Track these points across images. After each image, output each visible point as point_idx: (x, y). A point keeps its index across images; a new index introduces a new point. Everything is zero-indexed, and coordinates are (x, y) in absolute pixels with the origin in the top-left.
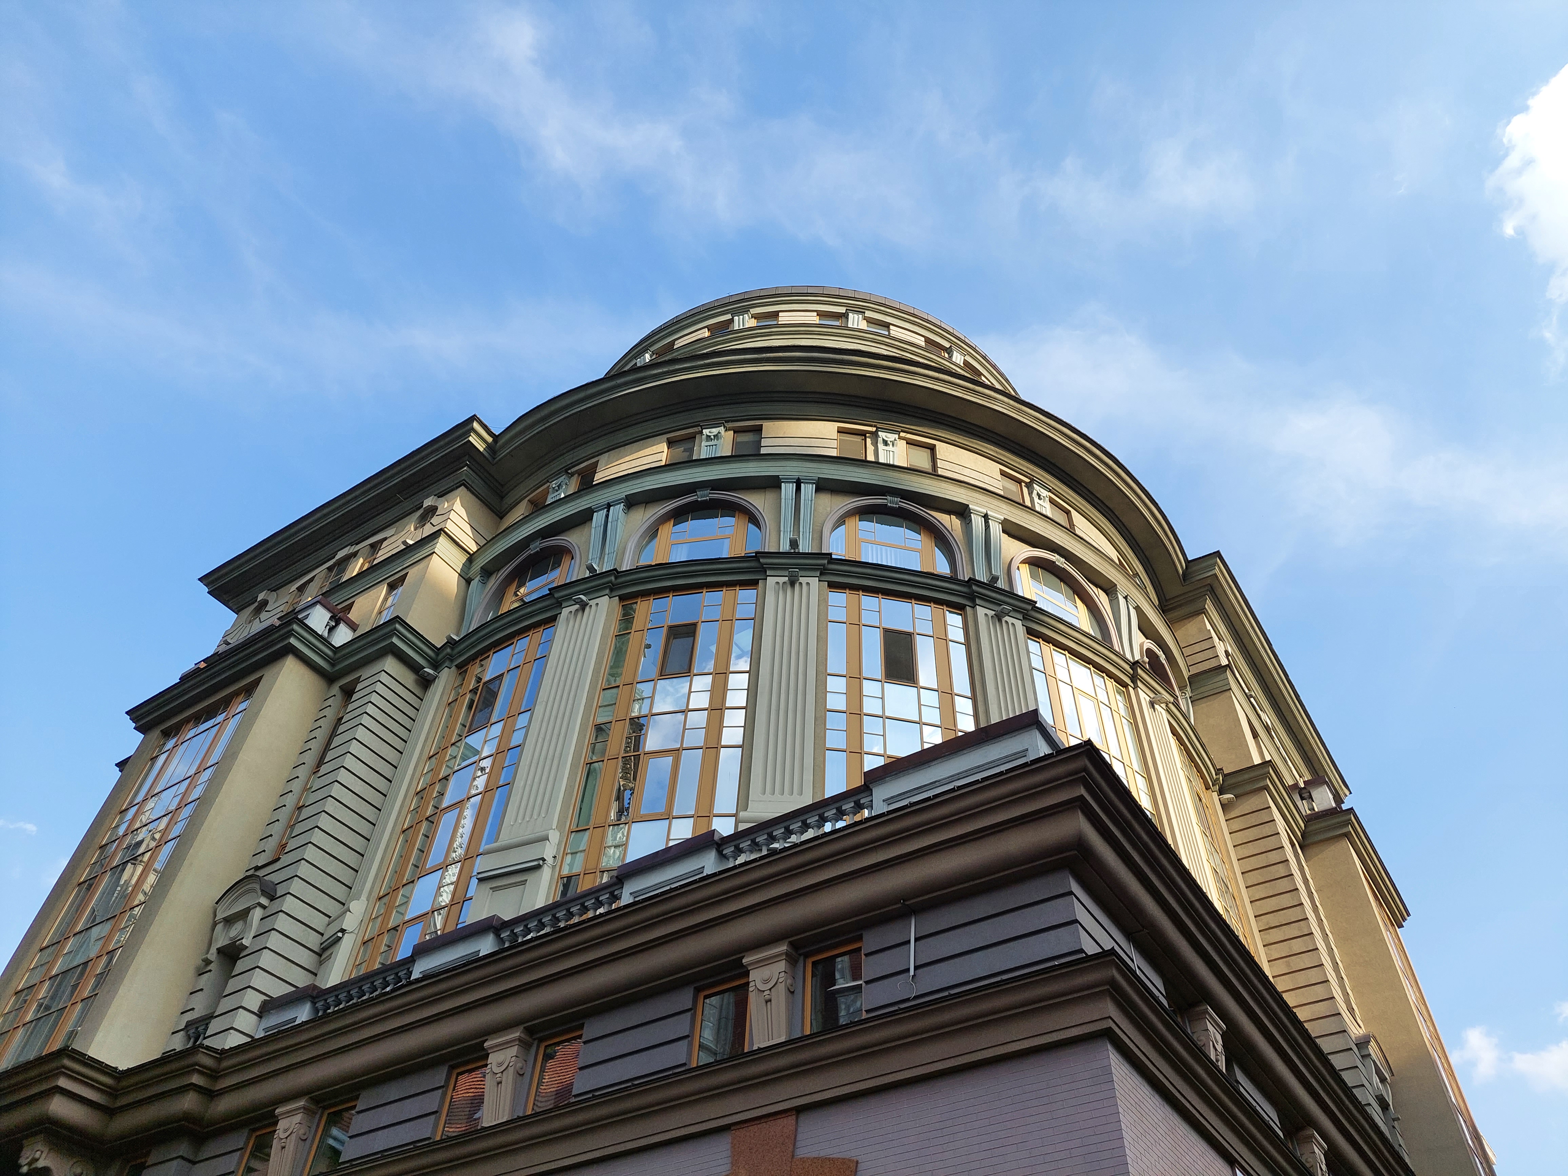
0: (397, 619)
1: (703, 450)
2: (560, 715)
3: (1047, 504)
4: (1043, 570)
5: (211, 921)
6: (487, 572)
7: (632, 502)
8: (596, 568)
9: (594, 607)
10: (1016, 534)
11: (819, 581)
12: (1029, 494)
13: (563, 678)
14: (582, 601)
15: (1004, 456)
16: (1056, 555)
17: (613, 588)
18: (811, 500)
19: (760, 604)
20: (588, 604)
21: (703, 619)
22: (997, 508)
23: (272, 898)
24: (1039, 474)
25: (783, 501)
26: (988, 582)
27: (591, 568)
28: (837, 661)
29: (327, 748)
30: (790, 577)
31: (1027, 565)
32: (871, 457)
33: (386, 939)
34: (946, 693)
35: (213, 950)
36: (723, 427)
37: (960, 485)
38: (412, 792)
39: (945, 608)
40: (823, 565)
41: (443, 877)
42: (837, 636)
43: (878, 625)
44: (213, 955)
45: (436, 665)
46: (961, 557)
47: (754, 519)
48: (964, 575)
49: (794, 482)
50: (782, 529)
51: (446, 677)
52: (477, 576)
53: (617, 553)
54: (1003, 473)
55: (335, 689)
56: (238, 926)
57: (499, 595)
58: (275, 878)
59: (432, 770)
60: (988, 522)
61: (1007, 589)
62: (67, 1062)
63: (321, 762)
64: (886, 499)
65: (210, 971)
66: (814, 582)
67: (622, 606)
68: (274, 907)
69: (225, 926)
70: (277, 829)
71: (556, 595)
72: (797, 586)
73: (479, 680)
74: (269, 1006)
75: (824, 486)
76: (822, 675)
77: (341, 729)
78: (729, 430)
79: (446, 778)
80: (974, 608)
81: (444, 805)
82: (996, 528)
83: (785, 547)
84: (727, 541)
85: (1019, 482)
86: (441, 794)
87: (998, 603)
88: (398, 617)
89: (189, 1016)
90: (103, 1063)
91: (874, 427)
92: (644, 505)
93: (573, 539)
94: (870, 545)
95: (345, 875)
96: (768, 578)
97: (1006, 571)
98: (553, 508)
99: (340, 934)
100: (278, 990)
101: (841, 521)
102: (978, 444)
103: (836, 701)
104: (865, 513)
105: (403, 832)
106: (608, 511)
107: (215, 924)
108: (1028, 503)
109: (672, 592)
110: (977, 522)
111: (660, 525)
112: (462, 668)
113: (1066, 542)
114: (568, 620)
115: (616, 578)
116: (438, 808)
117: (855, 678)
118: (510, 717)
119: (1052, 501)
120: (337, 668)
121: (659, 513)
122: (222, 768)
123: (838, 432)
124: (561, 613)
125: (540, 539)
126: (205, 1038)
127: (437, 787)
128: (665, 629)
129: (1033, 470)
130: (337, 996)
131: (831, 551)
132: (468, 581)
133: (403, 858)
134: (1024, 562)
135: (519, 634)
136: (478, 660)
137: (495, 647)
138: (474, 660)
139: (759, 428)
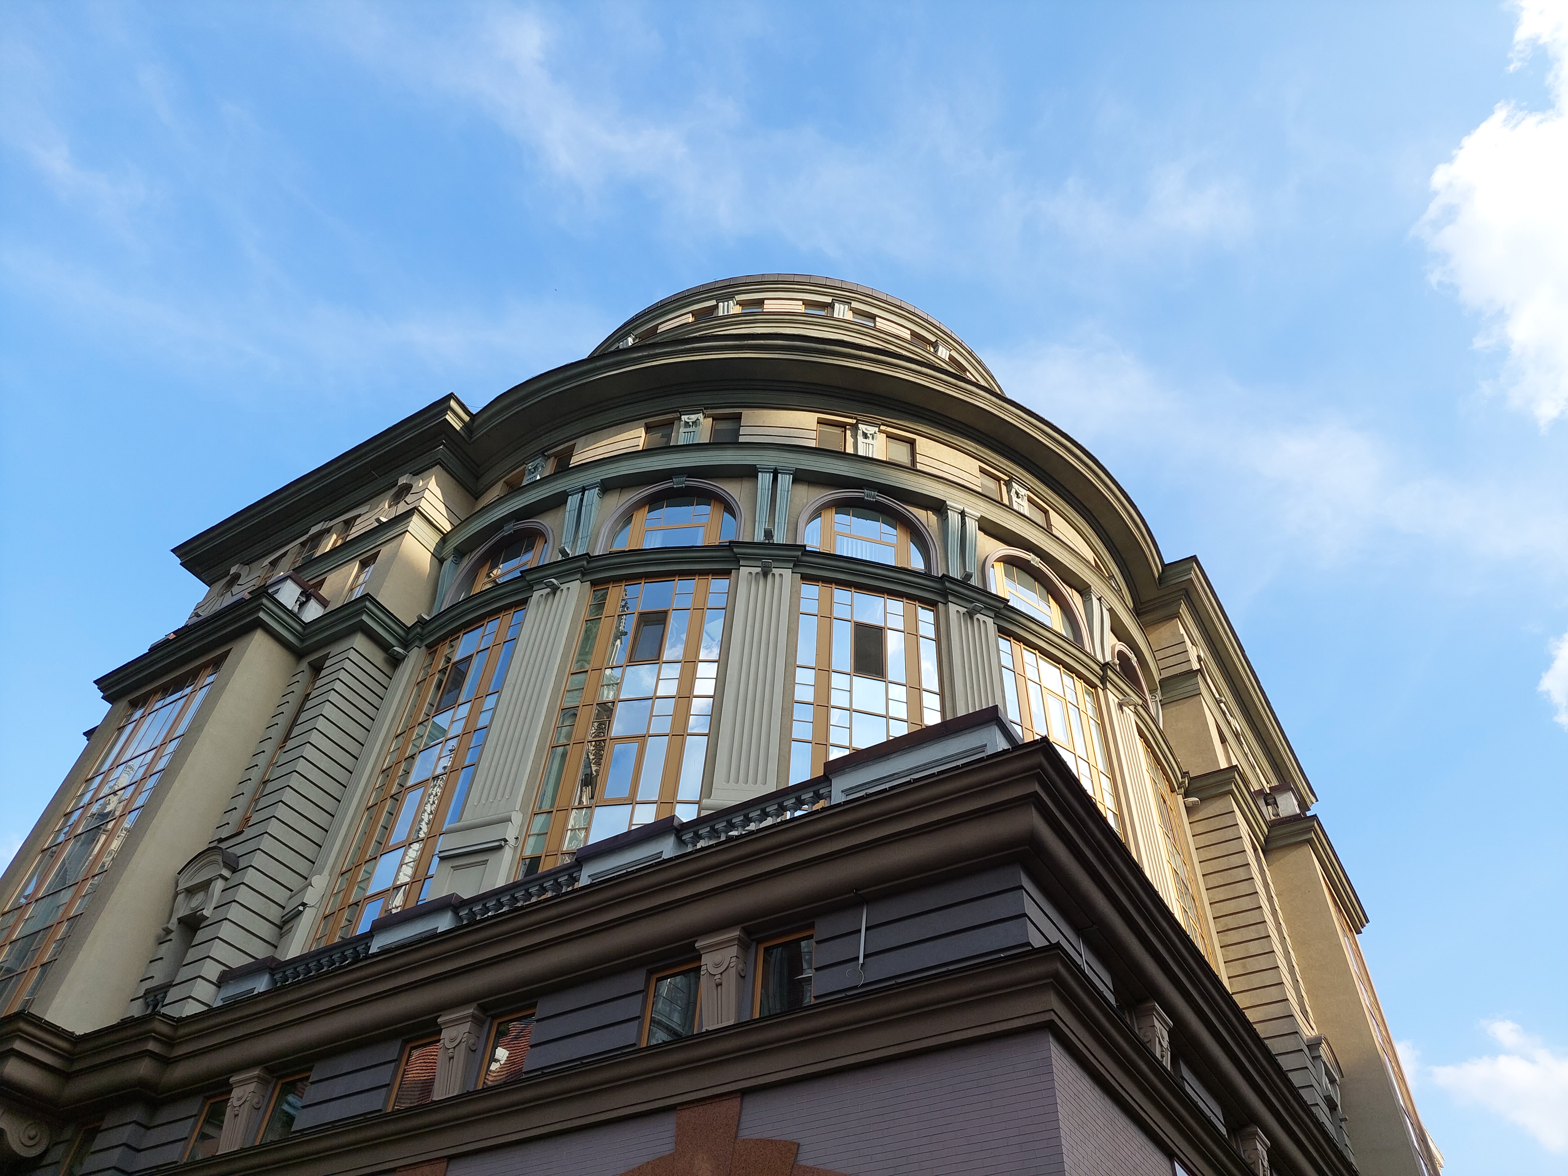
0: (367, 597)
1: (681, 437)
2: (527, 698)
3: (1025, 503)
4: (1018, 570)
5: (173, 892)
6: (460, 553)
7: (607, 487)
8: (569, 552)
9: (565, 591)
10: (993, 532)
11: (792, 573)
12: (1008, 492)
13: (532, 661)
14: (554, 584)
15: (985, 453)
16: (1031, 554)
17: (584, 573)
18: (788, 491)
19: (732, 594)
20: (559, 588)
21: (674, 607)
22: (974, 505)
23: (234, 870)
24: (1018, 472)
25: (759, 490)
26: (961, 579)
27: (563, 552)
28: (806, 653)
29: (294, 723)
30: (763, 567)
31: (1002, 563)
32: (850, 450)
33: (346, 914)
34: (915, 689)
35: (174, 920)
36: (701, 414)
37: (938, 481)
38: (378, 770)
39: (917, 604)
40: (797, 557)
41: (405, 854)
42: (808, 629)
43: (849, 618)
44: (173, 924)
45: (406, 645)
46: (936, 554)
47: (729, 508)
48: (938, 571)
49: (772, 472)
50: (757, 519)
51: (415, 657)
52: (450, 556)
53: (590, 538)
54: (982, 470)
55: (304, 665)
56: (199, 897)
57: (472, 576)
58: (238, 851)
59: (399, 748)
60: (965, 519)
61: (980, 587)
62: (23, 1025)
63: (287, 738)
64: (864, 493)
65: (170, 940)
66: (787, 573)
67: (594, 591)
68: (236, 878)
69: (186, 896)
70: (241, 802)
71: (528, 578)
72: (770, 577)
73: (448, 660)
74: (228, 976)
75: (801, 477)
76: (791, 665)
77: (308, 705)
78: (708, 417)
79: (412, 757)
80: (946, 604)
81: (410, 783)
82: (972, 525)
83: (760, 537)
84: (701, 530)
85: (998, 479)
86: (407, 773)
87: (970, 600)
88: (368, 594)
89: (149, 984)
90: (60, 1027)
91: (855, 419)
92: (619, 490)
93: (547, 522)
94: (845, 538)
95: (308, 849)
96: (741, 568)
97: (980, 569)
98: (529, 490)
99: (301, 908)
100: (237, 961)
101: (817, 514)
102: (959, 440)
103: (804, 693)
104: (842, 506)
105: (368, 809)
106: (583, 495)
107: (177, 894)
108: (1006, 501)
109: (644, 579)
110: (954, 518)
111: (635, 511)
112: (432, 648)
113: (1042, 542)
114: (538, 603)
115: (588, 562)
116: (403, 787)
117: (824, 670)
118: (478, 698)
119: (1030, 500)
120: (305, 644)
121: (634, 499)
122: (188, 740)
123: (818, 423)
124: (532, 596)
125: (514, 521)
126: (163, 1006)
127: (403, 766)
128: (635, 617)
129: (1012, 468)
130: (295, 969)
131: (805, 543)
132: (441, 561)
133: (367, 834)
134: (999, 560)
135: (490, 616)
136: (448, 641)
137: (465, 628)
138: (444, 640)
139: (739, 417)
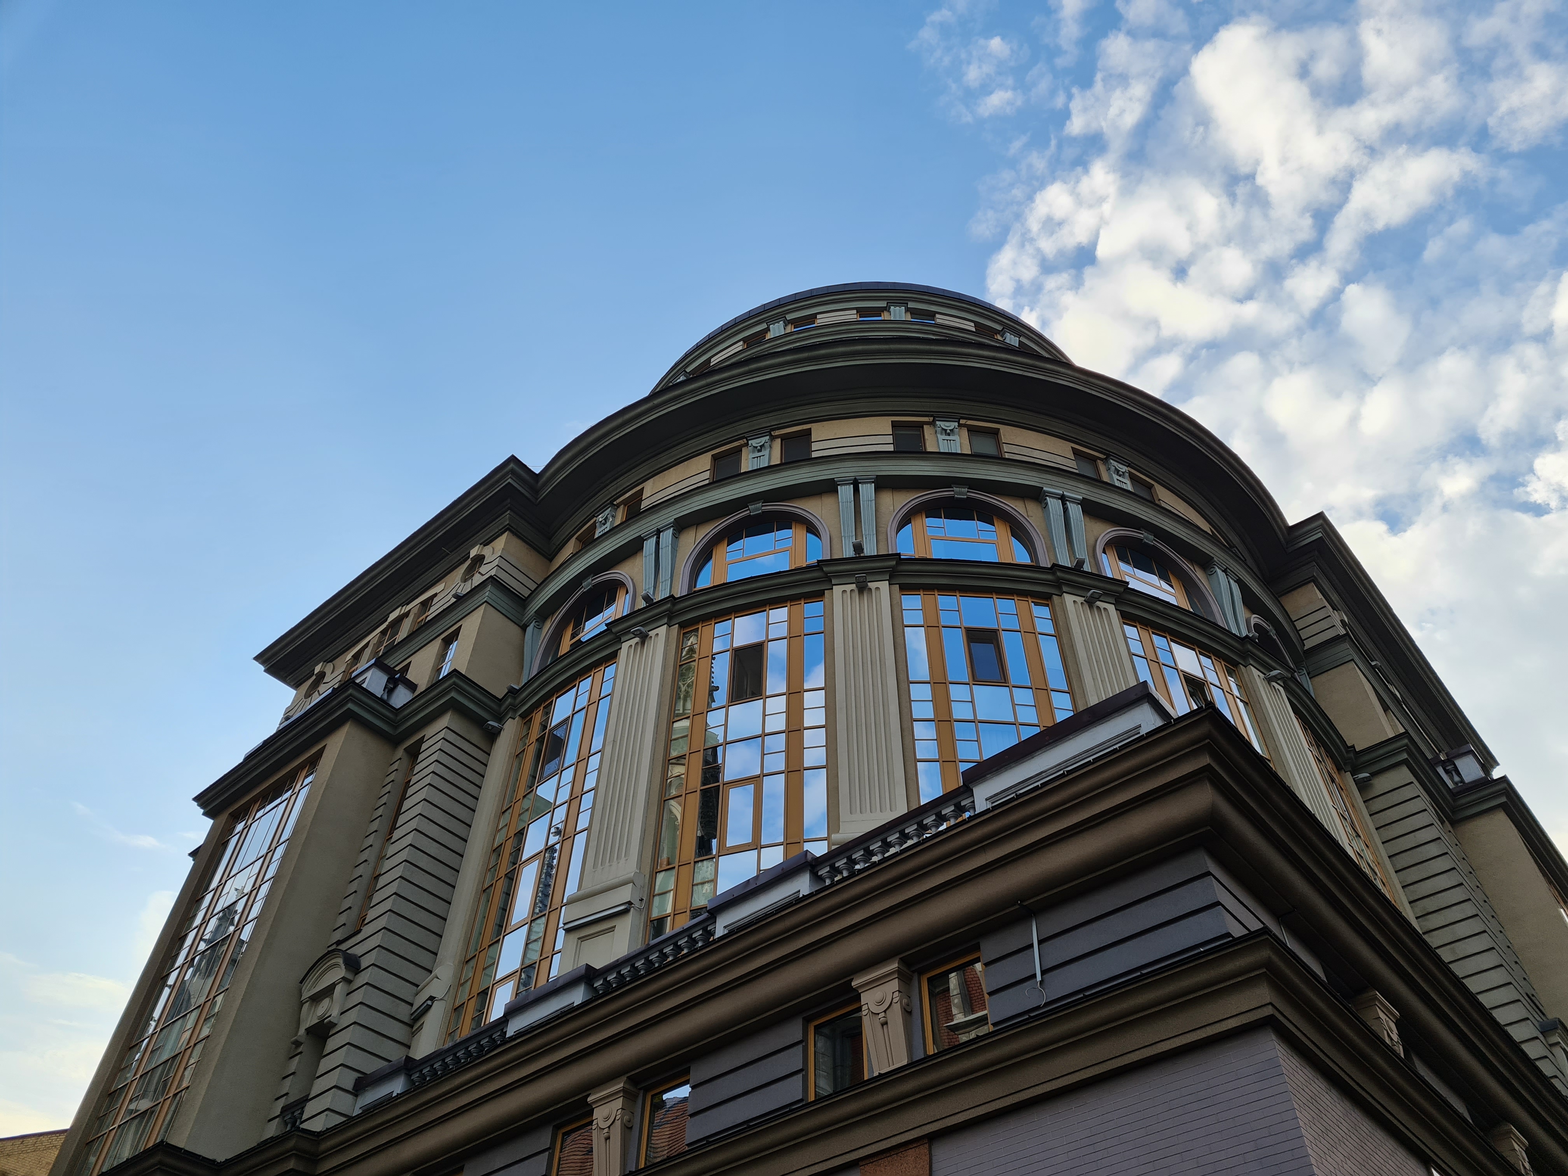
0: (454, 673)
1: (751, 462)
2: (630, 753)
3: (1127, 480)
4: (1130, 551)
5: (297, 1001)
6: (542, 616)
7: (681, 526)
8: (652, 597)
9: (653, 638)
10: (1098, 513)
11: (890, 584)
12: (1106, 470)
14: (642, 633)
15: (1074, 432)
16: (1142, 532)
17: (671, 617)
18: (872, 501)
19: (828, 616)
20: (647, 636)
21: (770, 638)
22: (1074, 488)
23: (357, 971)
24: (1114, 448)
25: (841, 504)
26: (1073, 567)
27: (647, 598)
28: (918, 667)
29: (397, 812)
30: (857, 584)
31: (1113, 546)
32: (931, 448)
33: (476, 1003)
34: (1042, 690)
35: (302, 1031)
36: (769, 436)
37: (1030, 468)
39: (1030, 600)
40: (892, 567)
41: (529, 933)
42: (916, 641)
43: (958, 625)
44: (302, 1036)
45: (500, 718)
46: (1040, 543)
47: (812, 529)
48: (1046, 561)
49: (851, 484)
50: (843, 533)
51: (511, 728)
52: (533, 618)
53: (672, 580)
54: (1075, 451)
55: (400, 752)
56: (326, 1002)
57: (557, 636)
58: (358, 951)
59: (506, 825)
60: (1066, 504)
61: (1094, 572)
62: (163, 1158)
64: (953, 491)
65: (301, 1052)
66: (884, 586)
67: (684, 634)
68: (359, 979)
69: (311, 1005)
70: (355, 901)
71: (614, 630)
72: (866, 592)
73: (544, 727)
74: (362, 1083)
75: (883, 484)
76: (904, 682)
77: (410, 791)
78: (777, 436)
79: (523, 830)
80: (1061, 596)
81: (523, 858)
82: (1075, 510)
83: (849, 552)
84: (785, 554)
85: (1094, 459)
86: (520, 847)
87: (1085, 588)
88: (455, 670)
89: (284, 1102)
90: (200, 1156)
91: (931, 417)
92: (695, 526)
93: (625, 571)
94: (938, 541)
96: (834, 587)
97: (1091, 555)
98: (603, 539)
99: (429, 1003)
100: (370, 1066)
101: (905, 521)
103: (922, 709)
104: (931, 508)
105: (483, 892)
106: (658, 538)
107: (302, 1004)
108: (1107, 479)
109: (734, 614)
110: (1054, 505)
111: (714, 546)
112: (526, 717)
113: (1148, 516)
114: (628, 654)
115: (673, 605)
116: (517, 862)
117: (941, 683)
118: (581, 760)
119: (1132, 477)
120: (399, 730)
121: (711, 533)
123: (891, 426)
124: (621, 648)
125: (593, 574)
126: (302, 1122)
127: (513, 842)
128: (730, 653)
129: (1107, 445)
130: (431, 1066)
131: (898, 551)
132: (524, 628)
133: (486, 918)
134: (1109, 544)
135: (581, 676)
136: (542, 708)
137: (558, 692)
138: (537, 708)
139: (808, 432)
